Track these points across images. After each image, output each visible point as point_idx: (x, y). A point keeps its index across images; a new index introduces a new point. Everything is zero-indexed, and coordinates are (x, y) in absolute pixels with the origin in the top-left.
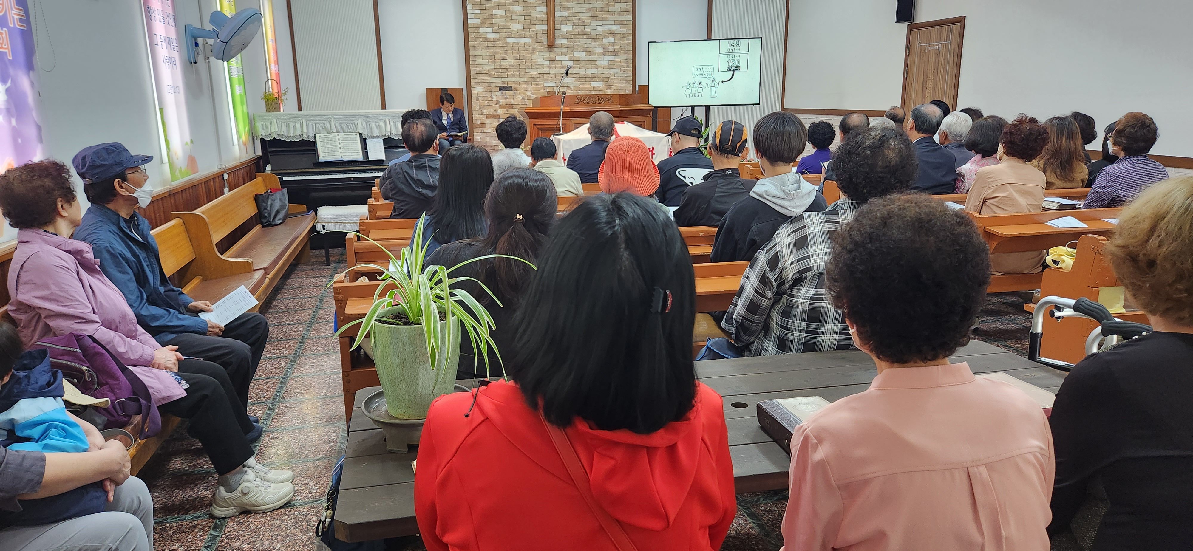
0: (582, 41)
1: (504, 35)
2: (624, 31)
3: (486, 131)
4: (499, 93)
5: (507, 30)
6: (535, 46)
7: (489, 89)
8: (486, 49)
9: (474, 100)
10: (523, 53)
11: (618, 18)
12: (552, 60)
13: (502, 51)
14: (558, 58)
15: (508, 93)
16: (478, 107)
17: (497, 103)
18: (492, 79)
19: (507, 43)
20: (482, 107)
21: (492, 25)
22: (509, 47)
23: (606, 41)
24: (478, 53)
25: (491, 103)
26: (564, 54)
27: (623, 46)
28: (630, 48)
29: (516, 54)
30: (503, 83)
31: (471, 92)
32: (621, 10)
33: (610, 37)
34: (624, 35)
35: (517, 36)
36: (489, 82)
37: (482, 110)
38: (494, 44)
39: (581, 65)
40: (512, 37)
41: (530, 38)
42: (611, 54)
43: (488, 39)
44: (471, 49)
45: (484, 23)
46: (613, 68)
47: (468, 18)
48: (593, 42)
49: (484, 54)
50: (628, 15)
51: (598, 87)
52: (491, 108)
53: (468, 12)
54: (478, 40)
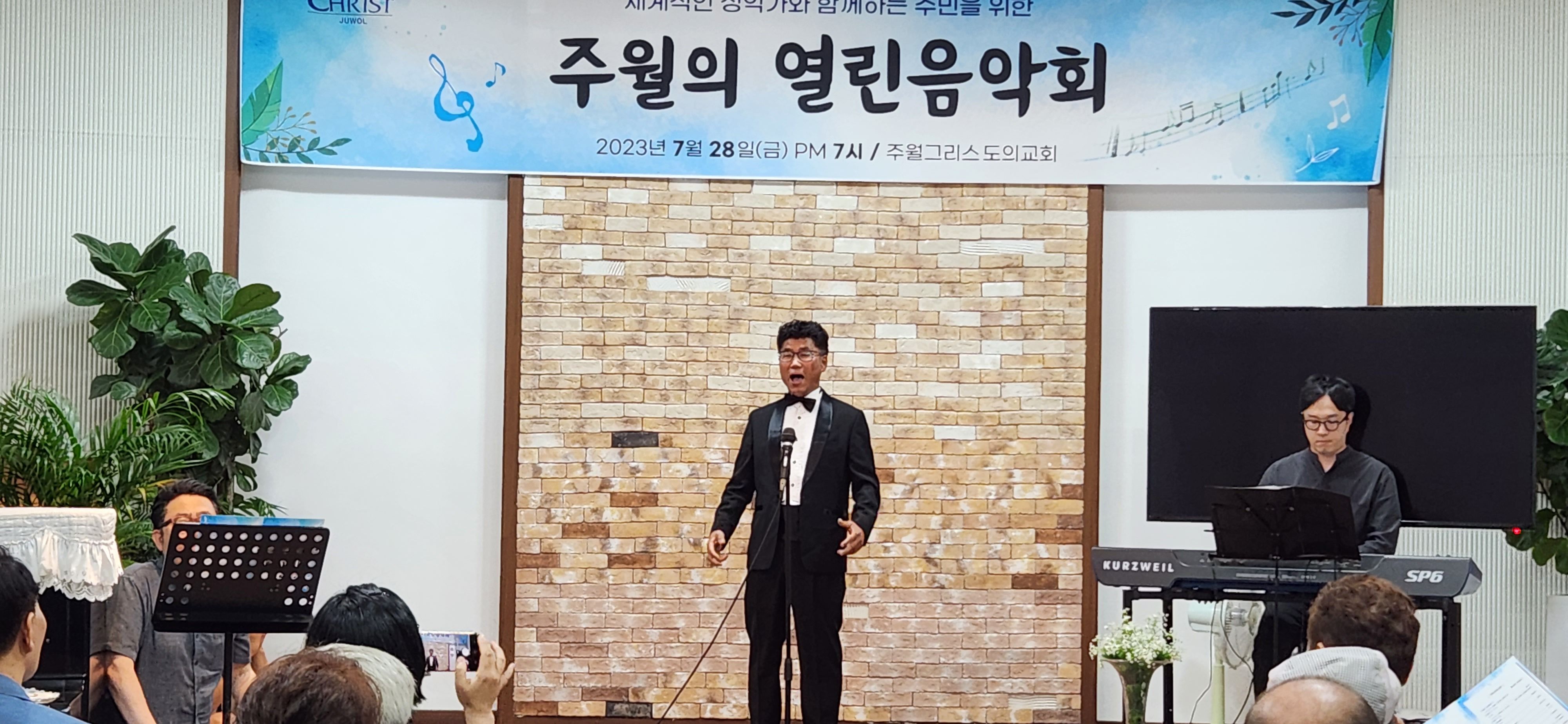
0: (908, 290)
1: (639, 268)
2: (1058, 260)
3: (558, 580)
4: (612, 455)
5: (649, 252)
7: (580, 439)
8: (576, 309)
9: (525, 473)
10: (700, 325)
11: (1038, 218)
13: (630, 318)
15: (640, 456)
16: (536, 498)
17: (604, 485)
18: (590, 408)
19: (647, 295)
20: (550, 500)
21: (601, 237)
22: (653, 306)
23: (991, 290)
24: (549, 323)
25: (582, 485)
27: (1056, 306)
28: (1079, 315)
29: (676, 327)
30: (626, 422)
31: (518, 448)
32: (1050, 191)
33: (1009, 277)
34: (1058, 273)
35: (685, 270)
36: (581, 418)
37: (549, 510)
38: (604, 296)
39: (900, 367)
40: (667, 274)
41: (729, 277)
42: (1008, 335)
43: (586, 280)
44: (527, 309)
45: (576, 228)
46: (1014, 381)
47: (523, 214)
48: (947, 294)
49: (568, 327)
50: (1075, 208)
51: (960, 442)
52: (581, 503)
53: (525, 196)
54: (554, 282)
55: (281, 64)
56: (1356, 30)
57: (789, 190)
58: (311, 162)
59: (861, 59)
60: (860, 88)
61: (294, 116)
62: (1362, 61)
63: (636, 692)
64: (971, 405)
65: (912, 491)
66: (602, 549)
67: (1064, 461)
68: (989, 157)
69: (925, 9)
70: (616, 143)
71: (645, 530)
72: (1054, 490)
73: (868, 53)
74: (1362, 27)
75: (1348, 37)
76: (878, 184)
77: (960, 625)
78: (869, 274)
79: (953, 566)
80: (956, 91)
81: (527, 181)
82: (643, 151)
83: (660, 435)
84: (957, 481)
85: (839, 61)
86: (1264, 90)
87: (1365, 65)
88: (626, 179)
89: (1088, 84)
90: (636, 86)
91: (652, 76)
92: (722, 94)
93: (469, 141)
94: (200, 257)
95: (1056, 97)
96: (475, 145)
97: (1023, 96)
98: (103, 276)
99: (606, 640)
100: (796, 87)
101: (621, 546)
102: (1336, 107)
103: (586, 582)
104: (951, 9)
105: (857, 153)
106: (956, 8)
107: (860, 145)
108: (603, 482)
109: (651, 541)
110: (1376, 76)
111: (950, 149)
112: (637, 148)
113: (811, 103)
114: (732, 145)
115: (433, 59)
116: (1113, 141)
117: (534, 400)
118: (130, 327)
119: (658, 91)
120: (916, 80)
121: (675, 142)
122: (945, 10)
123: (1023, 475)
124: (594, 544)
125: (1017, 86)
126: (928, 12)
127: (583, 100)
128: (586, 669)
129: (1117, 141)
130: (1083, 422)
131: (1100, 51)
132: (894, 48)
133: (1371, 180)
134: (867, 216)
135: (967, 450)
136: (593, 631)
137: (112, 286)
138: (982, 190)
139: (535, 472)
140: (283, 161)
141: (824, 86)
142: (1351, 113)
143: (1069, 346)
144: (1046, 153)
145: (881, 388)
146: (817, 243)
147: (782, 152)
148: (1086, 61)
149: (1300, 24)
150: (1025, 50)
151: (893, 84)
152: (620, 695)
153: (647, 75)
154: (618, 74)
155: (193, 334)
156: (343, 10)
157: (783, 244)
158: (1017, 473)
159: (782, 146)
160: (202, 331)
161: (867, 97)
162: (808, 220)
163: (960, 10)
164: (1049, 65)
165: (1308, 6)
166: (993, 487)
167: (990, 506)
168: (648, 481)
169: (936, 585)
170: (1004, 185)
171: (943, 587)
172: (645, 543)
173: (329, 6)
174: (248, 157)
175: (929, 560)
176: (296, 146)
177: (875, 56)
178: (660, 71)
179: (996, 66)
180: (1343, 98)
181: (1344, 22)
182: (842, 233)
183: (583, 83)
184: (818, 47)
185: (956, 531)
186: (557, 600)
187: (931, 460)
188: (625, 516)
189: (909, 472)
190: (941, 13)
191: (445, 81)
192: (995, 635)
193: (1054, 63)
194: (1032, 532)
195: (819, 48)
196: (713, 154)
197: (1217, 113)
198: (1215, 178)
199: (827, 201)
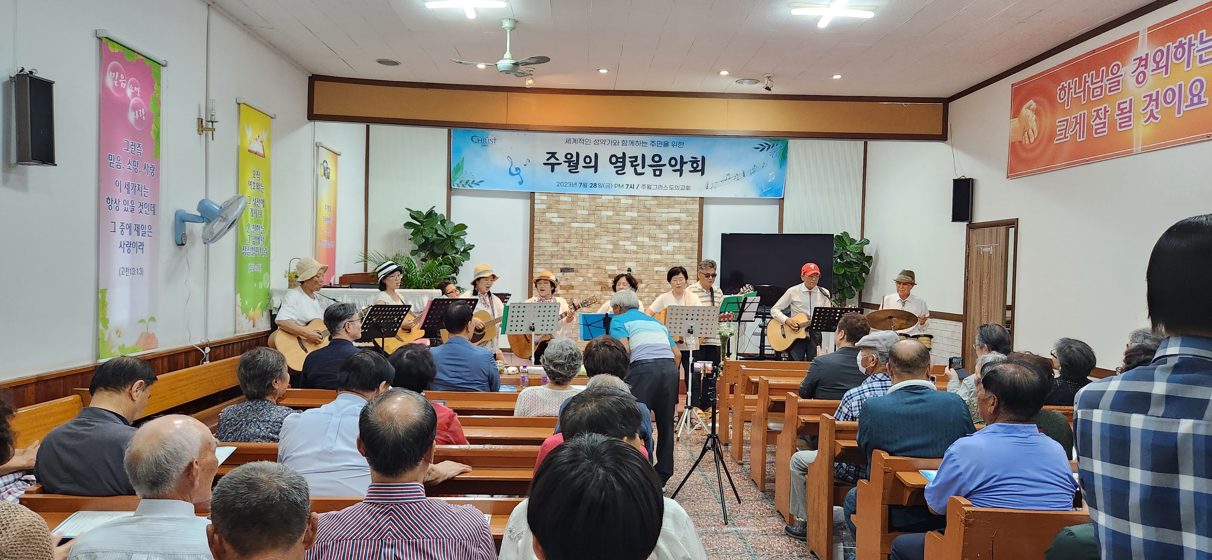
0: (646, 227)
1: (569, 220)
2: (690, 219)
5: (572, 215)
6: (598, 230)
8: (550, 232)
10: (586, 237)
11: (684, 207)
12: (615, 244)
13: (566, 235)
14: (621, 243)
15: (569, 275)
18: (554, 261)
19: (570, 227)
21: (557, 211)
22: (573, 231)
23: (671, 227)
24: (542, 236)
26: (627, 239)
27: (689, 233)
28: (696, 235)
29: (579, 237)
30: (564, 265)
32: (688, 199)
33: (676, 224)
34: (690, 223)
35: (582, 221)
36: (552, 263)
38: (559, 228)
39: (644, 250)
40: (577, 222)
41: (595, 223)
42: (675, 240)
43: (553, 223)
44: (535, 231)
45: (550, 208)
46: (677, 254)
47: (535, 203)
48: (658, 228)
49: (548, 237)
50: (695, 204)
53: (535, 198)
54: (544, 224)
55: (463, 159)
56: (777, 153)
57: (613, 197)
58: (472, 187)
59: (634, 159)
60: (634, 168)
61: (467, 174)
64: (664, 261)
68: (670, 189)
70: (562, 183)
73: (636, 157)
74: (779, 151)
75: (775, 155)
76: (639, 196)
78: (636, 222)
80: (661, 169)
81: (536, 194)
82: (570, 185)
83: (574, 269)
85: (628, 160)
86: (750, 170)
87: (779, 163)
88: (565, 194)
89: (700, 168)
90: (568, 166)
91: (573, 164)
92: (593, 169)
93: (519, 182)
94: (442, 215)
95: (690, 171)
96: (521, 183)
97: (681, 171)
98: (414, 220)
100: (615, 167)
102: (771, 175)
104: (660, 145)
105: (633, 187)
107: (634, 185)
110: (783, 166)
111: (660, 186)
112: (568, 184)
113: (619, 172)
114: (596, 184)
115: (509, 158)
117: (538, 258)
118: (423, 236)
119: (575, 168)
120: (649, 166)
121: (580, 183)
125: (679, 168)
126: (654, 145)
127: (553, 170)
129: (708, 184)
131: (703, 158)
132: (643, 156)
133: (780, 197)
134: (635, 206)
137: (417, 224)
138: (668, 198)
140: (464, 187)
141: (623, 167)
142: (775, 177)
143: (693, 244)
144: (687, 188)
145: (639, 256)
146: (621, 213)
147: (611, 187)
148: (699, 161)
149: (761, 151)
150: (682, 157)
151: (643, 167)
153: (571, 163)
154: (563, 163)
156: (482, 143)
157: (610, 213)
159: (611, 184)
161: (635, 170)
162: (618, 206)
163: (662, 145)
164: (688, 162)
165: (763, 146)
168: (570, 282)
170: (675, 197)
173: (478, 141)
174: (454, 186)
176: (468, 183)
177: (638, 158)
178: (575, 162)
179: (673, 162)
180: (773, 172)
181: (774, 151)
182: (628, 210)
183: (553, 165)
187: (653, 277)
189: (646, 280)
190: (657, 146)
191: (512, 164)
193: (690, 161)
195: (622, 156)
196: (591, 187)
197: (737, 177)
198: (736, 195)
199: (624, 201)
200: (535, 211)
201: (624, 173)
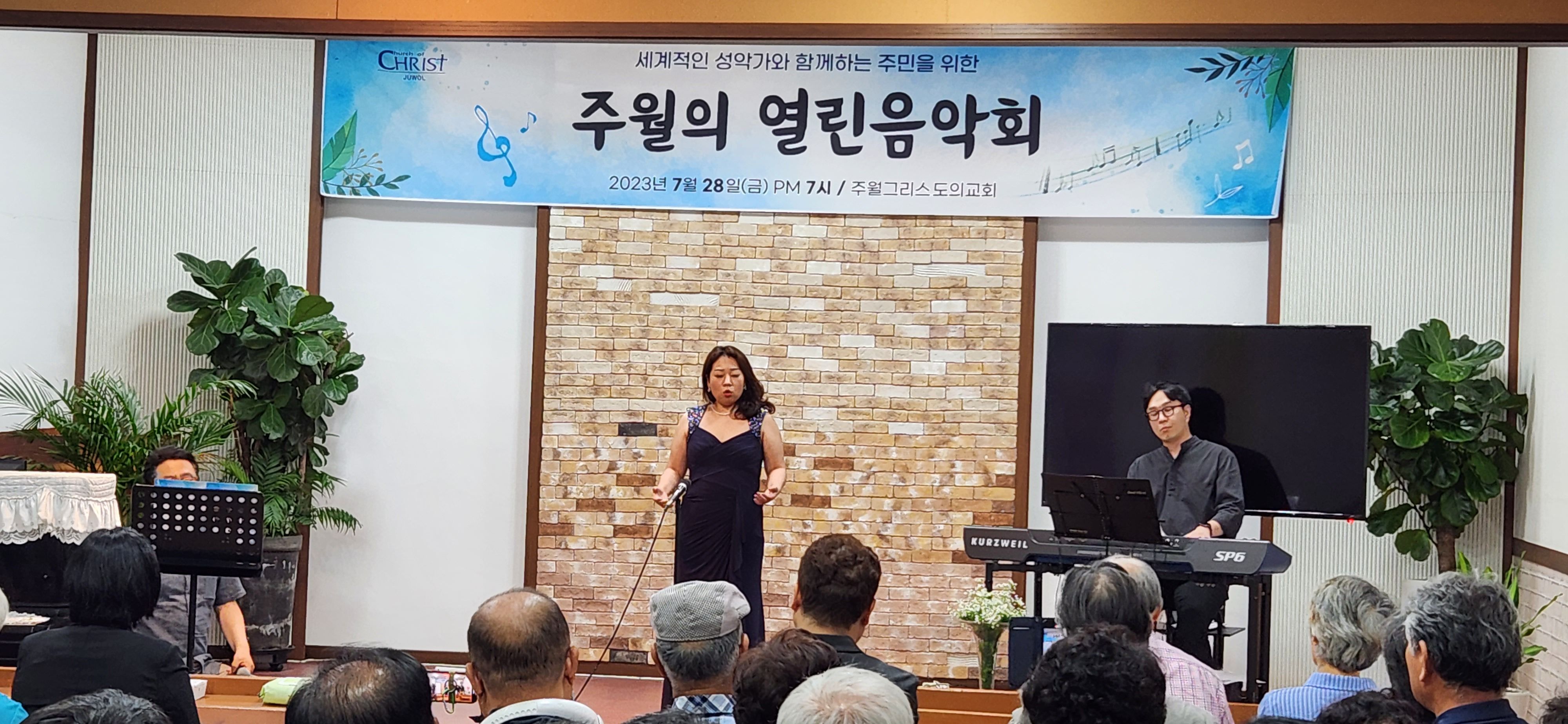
0: (868, 306)
1: (643, 286)
2: (997, 281)
3: (572, 546)
4: (618, 442)
5: (652, 271)
6: (725, 314)
7: (592, 428)
8: (592, 319)
9: (547, 457)
10: (693, 334)
11: (980, 245)
13: (635, 328)
14: (792, 351)
15: (641, 443)
16: (555, 478)
17: (612, 467)
18: (601, 403)
19: (649, 307)
20: (567, 478)
21: (612, 259)
22: (655, 317)
23: (939, 307)
24: (569, 331)
25: (593, 467)
26: (813, 340)
27: (993, 322)
28: (1014, 329)
29: (673, 335)
30: (631, 414)
31: (542, 435)
32: (991, 223)
33: (954, 296)
34: (996, 292)
35: (681, 286)
36: (594, 410)
37: (566, 487)
38: (614, 309)
39: (860, 372)
40: (666, 291)
41: (718, 294)
42: (952, 345)
43: (600, 295)
44: (550, 318)
45: (592, 251)
46: (957, 385)
47: (549, 239)
48: (902, 310)
49: (585, 335)
50: (1012, 237)
51: (910, 436)
52: (592, 482)
53: (551, 224)
54: (571, 297)
55: (356, 114)
56: (1260, 84)
57: (769, 220)
58: (378, 195)
59: (831, 109)
60: (830, 133)
61: (365, 157)
62: (1265, 111)
63: (635, 642)
64: (920, 404)
65: (868, 478)
66: (609, 521)
67: (999, 454)
68: (938, 193)
69: (887, 67)
70: (625, 180)
71: (645, 505)
72: (990, 479)
73: (837, 104)
74: (1265, 81)
75: (1253, 89)
76: (845, 216)
77: (907, 593)
78: (836, 291)
79: (902, 542)
80: (911, 137)
81: (552, 211)
82: (647, 187)
83: (658, 426)
84: (906, 470)
85: (813, 111)
86: (1178, 136)
87: (1268, 115)
88: (634, 210)
89: (1024, 131)
90: (643, 132)
91: (656, 124)
92: (714, 138)
93: (505, 178)
94: (278, 273)
95: (997, 142)
96: (510, 181)
97: (968, 141)
98: (201, 288)
99: (611, 598)
100: (776, 133)
101: (624, 518)
102: (1241, 150)
103: (595, 548)
104: (909, 68)
105: (826, 189)
106: (913, 66)
107: (829, 183)
108: (610, 465)
109: (649, 515)
110: (1278, 124)
111: (906, 186)
112: (643, 184)
113: (788, 147)
114: (722, 182)
115: (478, 109)
116: (1045, 179)
117: (555, 394)
118: (215, 329)
119: (661, 136)
120: (875, 127)
121: (675, 179)
122: (903, 67)
123: (963, 466)
124: (603, 516)
125: (963, 132)
126: (889, 69)
127: (599, 143)
128: (594, 622)
129: (1048, 179)
130: (1016, 421)
131: (1035, 103)
132: (859, 99)
133: (1270, 214)
134: (834, 243)
135: (917, 443)
136: (600, 590)
137: (208, 297)
138: (932, 221)
139: (555, 456)
140: (356, 194)
141: (800, 132)
142: (1254, 157)
143: (1005, 356)
144: (987, 190)
145: (843, 390)
146: (792, 265)
147: (763, 189)
148: (1023, 111)
149: (1210, 78)
150: (971, 101)
151: (858, 130)
152: (622, 644)
153: (653, 123)
154: (629, 122)
155: (266, 336)
156: (406, 69)
157: (764, 266)
158: (958, 464)
159: (763, 183)
160: (274, 334)
161: (835, 141)
162: (785, 246)
163: (916, 68)
164: (991, 114)
165: (1214, 62)
166: (937, 476)
167: (935, 491)
168: (647, 464)
169: (887, 558)
170: (952, 218)
171: (893, 560)
172: (644, 517)
173: (395, 65)
174: (327, 191)
175: (882, 537)
176: (366, 182)
177: (843, 107)
178: (663, 119)
179: (945, 115)
180: (1247, 142)
181: (1250, 76)
182: (814, 257)
183: (600, 130)
184: (795, 98)
185: (905, 513)
186: (571, 563)
187: (886, 452)
188: (628, 493)
189: (866, 461)
190: (900, 70)
191: (488, 127)
192: (937, 602)
193: (995, 112)
194: (970, 515)
195: (796, 100)
196: (706, 190)
197: (1135, 156)
198: (1133, 211)
199: (802, 230)
200: (551, 260)
201: (804, 149)
